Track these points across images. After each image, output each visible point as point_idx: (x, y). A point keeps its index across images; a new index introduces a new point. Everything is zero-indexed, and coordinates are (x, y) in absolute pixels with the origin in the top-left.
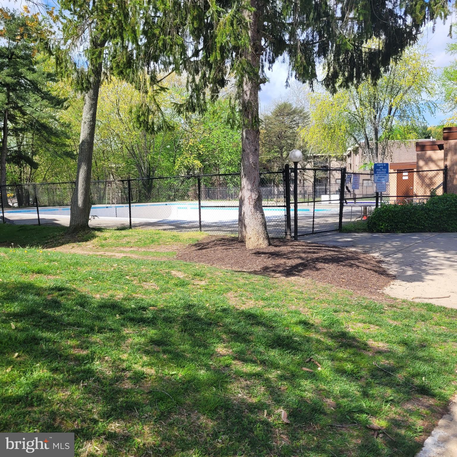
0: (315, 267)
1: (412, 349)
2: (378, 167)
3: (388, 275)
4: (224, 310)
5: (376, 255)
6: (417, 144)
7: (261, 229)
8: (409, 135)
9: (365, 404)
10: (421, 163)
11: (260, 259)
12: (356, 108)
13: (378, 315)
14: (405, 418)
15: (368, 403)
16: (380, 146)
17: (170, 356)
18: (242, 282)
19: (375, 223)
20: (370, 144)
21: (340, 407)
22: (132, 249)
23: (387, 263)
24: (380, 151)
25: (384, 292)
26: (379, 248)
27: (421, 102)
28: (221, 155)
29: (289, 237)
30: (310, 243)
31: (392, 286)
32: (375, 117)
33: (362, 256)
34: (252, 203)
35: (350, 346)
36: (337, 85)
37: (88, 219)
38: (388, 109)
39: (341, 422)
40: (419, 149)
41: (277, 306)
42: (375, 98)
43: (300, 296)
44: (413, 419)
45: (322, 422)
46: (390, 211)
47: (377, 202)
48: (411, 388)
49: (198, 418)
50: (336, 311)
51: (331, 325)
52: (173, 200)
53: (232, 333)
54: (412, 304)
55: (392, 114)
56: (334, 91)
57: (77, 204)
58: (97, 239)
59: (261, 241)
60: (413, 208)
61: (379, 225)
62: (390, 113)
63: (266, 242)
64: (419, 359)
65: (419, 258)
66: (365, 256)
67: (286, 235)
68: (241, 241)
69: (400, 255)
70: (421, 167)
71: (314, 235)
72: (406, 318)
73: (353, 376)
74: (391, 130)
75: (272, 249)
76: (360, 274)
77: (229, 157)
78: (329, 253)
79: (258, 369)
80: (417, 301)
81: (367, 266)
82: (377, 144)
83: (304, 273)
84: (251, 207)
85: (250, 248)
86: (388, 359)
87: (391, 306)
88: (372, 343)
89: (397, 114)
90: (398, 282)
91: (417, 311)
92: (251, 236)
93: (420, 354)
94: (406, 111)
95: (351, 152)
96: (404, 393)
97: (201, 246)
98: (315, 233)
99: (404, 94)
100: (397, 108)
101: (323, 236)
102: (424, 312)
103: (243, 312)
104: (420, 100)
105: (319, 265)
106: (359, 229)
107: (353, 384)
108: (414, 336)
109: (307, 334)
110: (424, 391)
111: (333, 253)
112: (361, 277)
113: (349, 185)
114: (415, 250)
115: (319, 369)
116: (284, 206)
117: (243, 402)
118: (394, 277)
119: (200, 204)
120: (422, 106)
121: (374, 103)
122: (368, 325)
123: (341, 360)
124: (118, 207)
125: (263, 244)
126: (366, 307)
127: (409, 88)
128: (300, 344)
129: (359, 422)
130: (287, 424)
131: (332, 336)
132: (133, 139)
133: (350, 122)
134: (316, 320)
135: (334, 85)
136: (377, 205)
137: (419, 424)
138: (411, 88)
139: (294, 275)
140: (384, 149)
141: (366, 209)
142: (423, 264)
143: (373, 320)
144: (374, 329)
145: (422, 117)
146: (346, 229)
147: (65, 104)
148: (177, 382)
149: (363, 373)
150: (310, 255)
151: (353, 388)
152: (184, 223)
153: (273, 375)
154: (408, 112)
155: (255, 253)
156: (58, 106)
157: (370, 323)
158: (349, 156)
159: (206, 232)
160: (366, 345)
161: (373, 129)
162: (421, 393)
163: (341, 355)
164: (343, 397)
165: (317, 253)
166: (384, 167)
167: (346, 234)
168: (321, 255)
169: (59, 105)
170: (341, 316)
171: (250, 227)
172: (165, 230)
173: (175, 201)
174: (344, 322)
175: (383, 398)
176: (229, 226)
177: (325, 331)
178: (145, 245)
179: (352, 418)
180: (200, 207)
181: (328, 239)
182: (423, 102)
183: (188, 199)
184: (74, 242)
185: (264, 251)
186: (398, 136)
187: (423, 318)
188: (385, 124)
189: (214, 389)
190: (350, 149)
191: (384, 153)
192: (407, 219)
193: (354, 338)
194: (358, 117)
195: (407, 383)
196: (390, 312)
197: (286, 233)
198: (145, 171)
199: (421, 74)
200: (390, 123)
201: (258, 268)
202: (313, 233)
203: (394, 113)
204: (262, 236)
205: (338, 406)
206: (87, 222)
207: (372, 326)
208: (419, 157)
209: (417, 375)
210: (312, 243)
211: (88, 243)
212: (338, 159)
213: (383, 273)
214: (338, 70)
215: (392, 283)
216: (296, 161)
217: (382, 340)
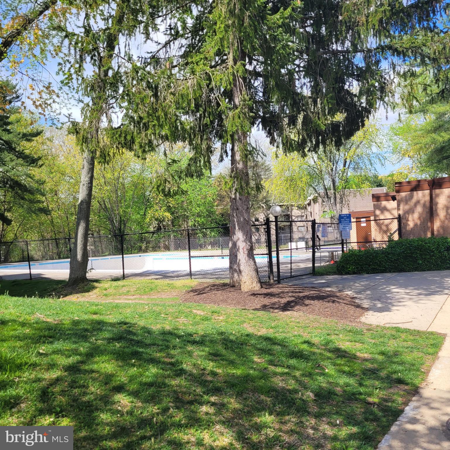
0: (303, 304)
1: (389, 357)
2: (343, 218)
3: (363, 308)
4: (247, 335)
5: (349, 293)
6: (373, 196)
7: (254, 274)
8: (364, 185)
9: (362, 390)
10: (378, 212)
11: (257, 299)
12: (315, 162)
13: (359, 336)
14: (390, 397)
15: (364, 389)
16: (338, 196)
17: (228, 362)
18: (251, 316)
19: (343, 266)
20: (329, 194)
21: (346, 392)
22: (135, 297)
23: (360, 299)
24: (338, 200)
25: (361, 320)
26: (350, 288)
27: (372, 155)
28: (190, 207)
29: (272, 281)
30: (291, 286)
31: (366, 316)
32: (332, 170)
33: (338, 294)
34: (246, 252)
35: (344, 357)
36: (306, 150)
37: (86, 272)
38: (343, 162)
39: (349, 400)
40: (375, 200)
41: (283, 332)
42: (331, 152)
43: (298, 325)
44: (395, 397)
45: (337, 400)
46: (356, 255)
47: (343, 248)
48: (391, 381)
49: (260, 397)
50: (328, 335)
51: (327, 343)
52: (146, 251)
53: (259, 350)
54: (384, 328)
55: (347, 166)
56: (304, 155)
57: (77, 259)
58: (98, 290)
59: (254, 285)
60: (374, 253)
61: (347, 268)
62: (345, 165)
63: (259, 285)
64: (394, 363)
65: (385, 293)
66: (340, 294)
67: (270, 279)
68: (233, 286)
69: (368, 292)
70: (378, 216)
71: (292, 279)
72: (381, 337)
73: (350, 374)
74: (347, 181)
75: (264, 291)
76: (340, 308)
77: (198, 208)
78: (312, 292)
79: (286, 370)
80: (387, 326)
81: (345, 302)
82: (335, 193)
83: (296, 308)
84: (246, 256)
85: (246, 291)
86: (372, 364)
87: (369, 330)
88: (358, 354)
89: (351, 166)
90: (371, 313)
91: (389, 333)
92: (246, 280)
93: (396, 360)
94: (359, 163)
95: (310, 201)
96: (387, 383)
97: (198, 292)
98: (293, 277)
99: (356, 149)
100: (351, 161)
101: (300, 279)
102: (394, 333)
103: (261, 336)
104: (371, 153)
105: (307, 302)
106: (330, 272)
107: (351, 379)
108: (389, 349)
109: (312, 350)
110: (400, 381)
111: (315, 292)
112: (341, 310)
113: (319, 234)
114: (380, 288)
115: (327, 370)
116: (267, 254)
117: (283, 389)
118: (367, 309)
119: (190, 254)
120: (373, 158)
121: (330, 157)
122: (353, 343)
123: (340, 365)
124: (94, 260)
125: (256, 287)
126: (350, 331)
127: (361, 143)
128: (309, 356)
129: (361, 400)
130: (315, 400)
131: (330, 351)
132: (104, 194)
133: (309, 174)
134: (315, 340)
135: (303, 150)
136: (343, 251)
137: (400, 400)
138: (363, 143)
139: (289, 310)
140: (341, 198)
141: (333, 254)
142: (388, 298)
143: (358, 339)
144: (359, 346)
145: (374, 169)
146: (318, 273)
147: (40, 162)
148: (238, 377)
149: (357, 372)
150: (297, 294)
151: (352, 381)
152: (168, 273)
153: (298, 374)
154: (361, 164)
155: (251, 295)
156: (32, 165)
157: (355, 341)
158: (309, 204)
159: (196, 280)
160: (355, 356)
161: (331, 180)
162: (399, 383)
163: (339, 362)
164: (346, 387)
165: (302, 292)
166: (347, 217)
167: (319, 277)
168: (306, 294)
169: (34, 163)
170: (333, 337)
171: (245, 272)
172: (157, 279)
173: (147, 252)
174: (336, 341)
175: (373, 386)
176: (211, 274)
177: (323, 347)
178: (145, 293)
179: (355, 398)
180: (190, 257)
181: (305, 282)
182: (374, 155)
183: (160, 251)
184: (77, 293)
185: (258, 293)
186: (354, 186)
187: (394, 337)
188: (341, 175)
189: (264, 381)
190: (309, 198)
191: (342, 202)
192: (371, 262)
193: (345, 352)
194: (316, 170)
195: (388, 377)
196: (368, 334)
197: (269, 277)
198: (117, 224)
199: (371, 130)
200: (345, 174)
201: (258, 306)
202: (291, 277)
203: (349, 166)
204: (256, 280)
205: (345, 391)
206: (85, 274)
207: (357, 344)
208: (376, 207)
209: (395, 372)
210: (293, 285)
211: (90, 293)
212: (299, 208)
213: (358, 306)
214: (306, 137)
215: (366, 314)
216: (276, 215)
217: (366, 352)
